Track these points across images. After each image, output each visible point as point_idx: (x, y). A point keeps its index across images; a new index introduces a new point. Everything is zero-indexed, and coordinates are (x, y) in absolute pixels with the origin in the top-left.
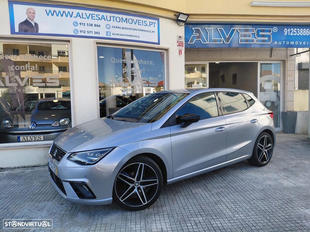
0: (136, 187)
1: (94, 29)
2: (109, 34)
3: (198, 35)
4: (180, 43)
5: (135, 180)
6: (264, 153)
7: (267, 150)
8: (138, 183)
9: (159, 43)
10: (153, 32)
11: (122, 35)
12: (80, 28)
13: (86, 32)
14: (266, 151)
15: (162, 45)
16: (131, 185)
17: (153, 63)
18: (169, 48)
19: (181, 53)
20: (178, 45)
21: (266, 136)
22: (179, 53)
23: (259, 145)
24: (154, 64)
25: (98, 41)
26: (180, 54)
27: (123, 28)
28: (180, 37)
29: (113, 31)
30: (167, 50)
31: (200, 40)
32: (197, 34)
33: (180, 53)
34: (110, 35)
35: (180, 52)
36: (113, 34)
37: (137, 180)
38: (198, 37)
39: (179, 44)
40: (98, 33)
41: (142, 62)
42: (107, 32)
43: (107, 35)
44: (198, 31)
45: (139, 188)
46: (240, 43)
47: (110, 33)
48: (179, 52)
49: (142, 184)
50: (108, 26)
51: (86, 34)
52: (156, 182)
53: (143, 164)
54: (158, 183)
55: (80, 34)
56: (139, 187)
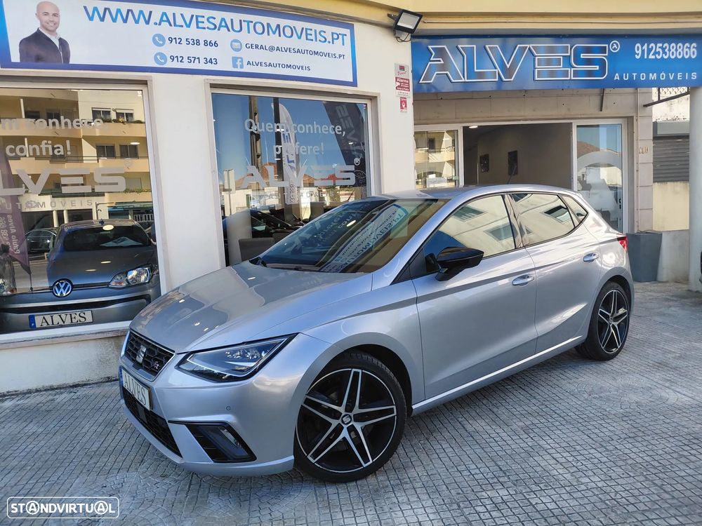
0: (345, 427)
1: (203, 52)
2: (239, 63)
3: (442, 62)
4: (402, 81)
5: (341, 409)
6: (612, 330)
7: (618, 323)
8: (350, 417)
9: (354, 84)
10: (340, 56)
11: (270, 65)
12: (169, 49)
13: (185, 60)
14: (616, 324)
15: (362, 88)
16: (334, 423)
17: (342, 131)
18: (379, 94)
19: (406, 106)
20: (398, 86)
21: (614, 291)
22: (401, 106)
23: (601, 313)
24: (344, 133)
25: (214, 80)
26: (402, 108)
27: (272, 49)
28: (402, 68)
29: (248, 55)
30: (373, 99)
31: (447, 74)
32: (440, 61)
33: (404, 106)
34: (242, 67)
35: (403, 102)
36: (249, 63)
37: (346, 411)
38: (443, 67)
39: (399, 84)
40: (213, 61)
41: (317, 128)
42: (235, 59)
43: (235, 66)
44: (440, 53)
45: (352, 429)
46: (537, 79)
47: (242, 61)
48: (401, 102)
49: (359, 418)
50: (236, 45)
51: (186, 65)
52: (391, 411)
53: (360, 371)
54: (395, 414)
55: (169, 64)
56: (352, 425)
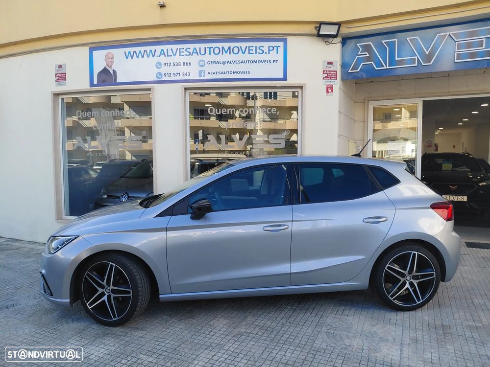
1: (182, 69)
2: (202, 74)
3: (368, 55)
4: (329, 73)
6: (408, 286)
9: (285, 78)
10: (274, 61)
11: (222, 73)
12: (164, 70)
13: (172, 75)
14: (415, 282)
15: (291, 81)
18: (305, 84)
19: (332, 91)
20: (325, 77)
21: (413, 252)
22: (327, 91)
23: (390, 268)
24: (278, 112)
25: (187, 85)
26: (328, 92)
27: (224, 63)
28: (330, 63)
29: (209, 68)
30: (301, 88)
31: (371, 64)
32: (366, 54)
33: (330, 91)
34: (204, 76)
35: (330, 89)
36: (209, 73)
38: (368, 59)
39: (326, 75)
40: (188, 74)
42: (200, 72)
43: (200, 76)
44: (367, 48)
46: (456, 61)
47: (204, 73)
48: (327, 88)
50: (202, 63)
51: (173, 78)
55: (164, 78)
